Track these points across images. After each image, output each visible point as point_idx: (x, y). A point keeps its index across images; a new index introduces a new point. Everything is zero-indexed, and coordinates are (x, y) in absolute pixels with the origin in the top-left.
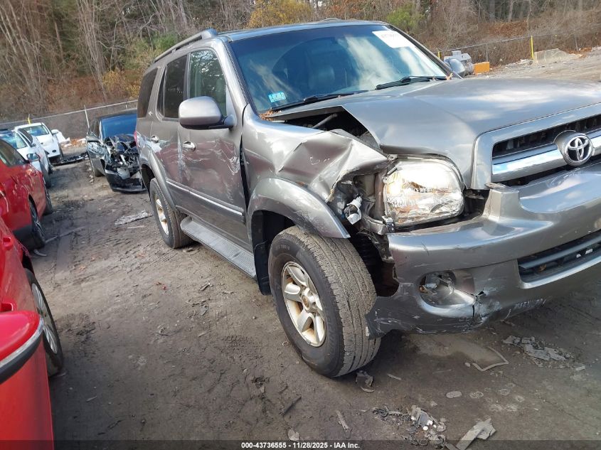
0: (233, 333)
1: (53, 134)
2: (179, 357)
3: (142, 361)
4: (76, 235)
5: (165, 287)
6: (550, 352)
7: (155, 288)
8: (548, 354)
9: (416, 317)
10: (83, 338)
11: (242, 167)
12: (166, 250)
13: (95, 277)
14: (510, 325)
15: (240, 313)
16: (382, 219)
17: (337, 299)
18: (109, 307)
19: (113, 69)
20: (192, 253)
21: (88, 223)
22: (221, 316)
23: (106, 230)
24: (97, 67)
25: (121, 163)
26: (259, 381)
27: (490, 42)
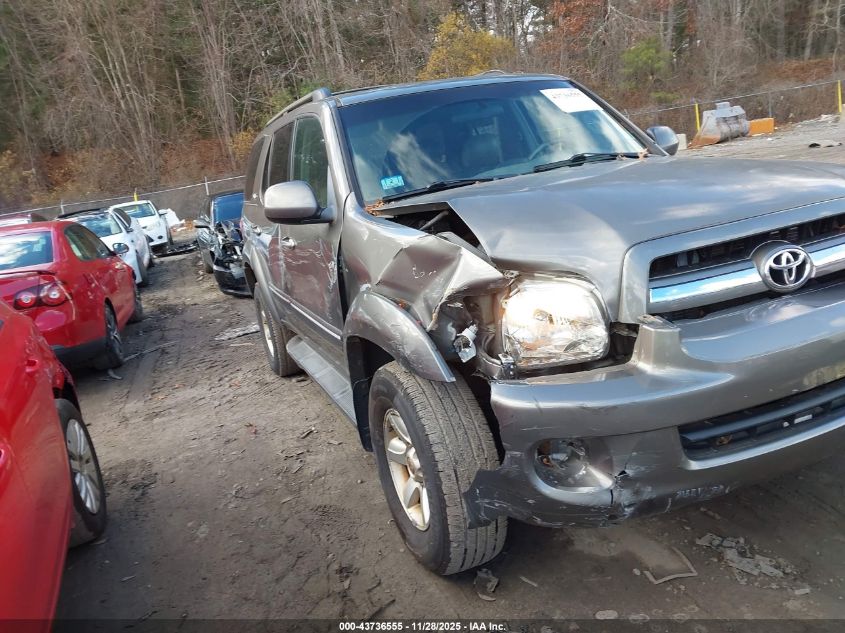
0: (327, 502)
1: (160, 215)
2: (250, 530)
3: (203, 531)
4: (164, 352)
5: (256, 431)
6: (761, 563)
7: (244, 431)
8: (757, 566)
9: (530, 501)
10: (138, 494)
11: (340, 275)
12: (270, 377)
13: (172, 411)
14: (713, 518)
15: (343, 473)
16: (499, 359)
17: (440, 467)
18: (180, 454)
19: (245, 129)
20: (303, 384)
21: (183, 336)
22: (318, 475)
23: (202, 347)
24: (225, 127)
25: (235, 257)
26: (345, 572)
27: (774, 89)
